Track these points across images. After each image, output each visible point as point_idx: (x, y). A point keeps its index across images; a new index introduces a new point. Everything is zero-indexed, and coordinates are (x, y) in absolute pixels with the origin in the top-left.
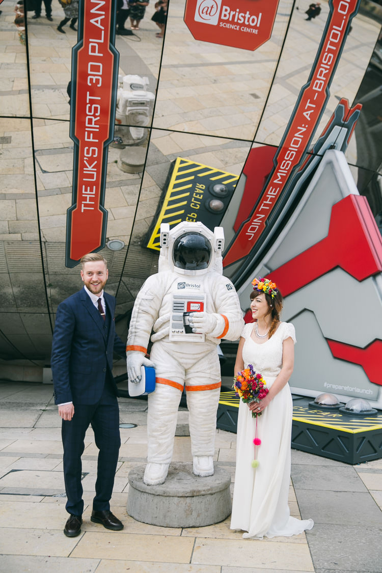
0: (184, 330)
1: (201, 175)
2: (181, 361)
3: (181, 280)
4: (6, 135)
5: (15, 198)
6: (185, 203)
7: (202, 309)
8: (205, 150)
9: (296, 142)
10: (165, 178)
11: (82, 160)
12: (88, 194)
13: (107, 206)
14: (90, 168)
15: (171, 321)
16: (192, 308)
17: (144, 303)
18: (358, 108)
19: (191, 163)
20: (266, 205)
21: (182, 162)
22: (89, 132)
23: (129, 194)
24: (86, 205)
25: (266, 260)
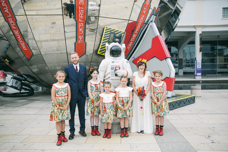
0: (115, 75)
1: (112, 31)
2: (114, 85)
3: (113, 60)
4: (54, 22)
5: (58, 40)
6: (108, 40)
7: (120, 69)
8: (113, 24)
9: (141, 20)
10: (102, 33)
11: (78, 27)
12: (81, 37)
13: (86, 41)
14: (81, 30)
15: (111, 73)
16: (117, 69)
17: (102, 68)
18: (159, 10)
19: (109, 28)
20: (133, 39)
21: (106, 28)
22: (80, 19)
23: (91, 38)
24: (80, 41)
25: (133, 56)
